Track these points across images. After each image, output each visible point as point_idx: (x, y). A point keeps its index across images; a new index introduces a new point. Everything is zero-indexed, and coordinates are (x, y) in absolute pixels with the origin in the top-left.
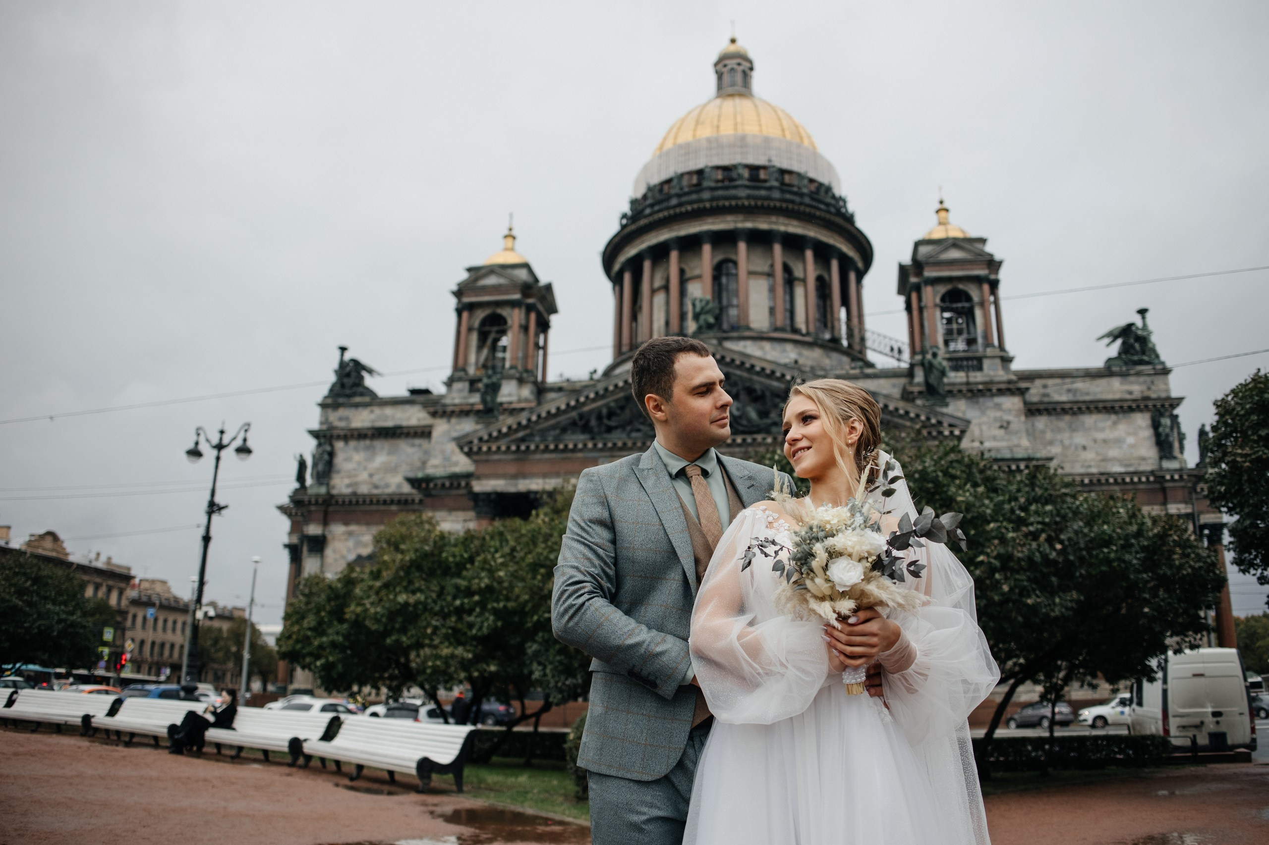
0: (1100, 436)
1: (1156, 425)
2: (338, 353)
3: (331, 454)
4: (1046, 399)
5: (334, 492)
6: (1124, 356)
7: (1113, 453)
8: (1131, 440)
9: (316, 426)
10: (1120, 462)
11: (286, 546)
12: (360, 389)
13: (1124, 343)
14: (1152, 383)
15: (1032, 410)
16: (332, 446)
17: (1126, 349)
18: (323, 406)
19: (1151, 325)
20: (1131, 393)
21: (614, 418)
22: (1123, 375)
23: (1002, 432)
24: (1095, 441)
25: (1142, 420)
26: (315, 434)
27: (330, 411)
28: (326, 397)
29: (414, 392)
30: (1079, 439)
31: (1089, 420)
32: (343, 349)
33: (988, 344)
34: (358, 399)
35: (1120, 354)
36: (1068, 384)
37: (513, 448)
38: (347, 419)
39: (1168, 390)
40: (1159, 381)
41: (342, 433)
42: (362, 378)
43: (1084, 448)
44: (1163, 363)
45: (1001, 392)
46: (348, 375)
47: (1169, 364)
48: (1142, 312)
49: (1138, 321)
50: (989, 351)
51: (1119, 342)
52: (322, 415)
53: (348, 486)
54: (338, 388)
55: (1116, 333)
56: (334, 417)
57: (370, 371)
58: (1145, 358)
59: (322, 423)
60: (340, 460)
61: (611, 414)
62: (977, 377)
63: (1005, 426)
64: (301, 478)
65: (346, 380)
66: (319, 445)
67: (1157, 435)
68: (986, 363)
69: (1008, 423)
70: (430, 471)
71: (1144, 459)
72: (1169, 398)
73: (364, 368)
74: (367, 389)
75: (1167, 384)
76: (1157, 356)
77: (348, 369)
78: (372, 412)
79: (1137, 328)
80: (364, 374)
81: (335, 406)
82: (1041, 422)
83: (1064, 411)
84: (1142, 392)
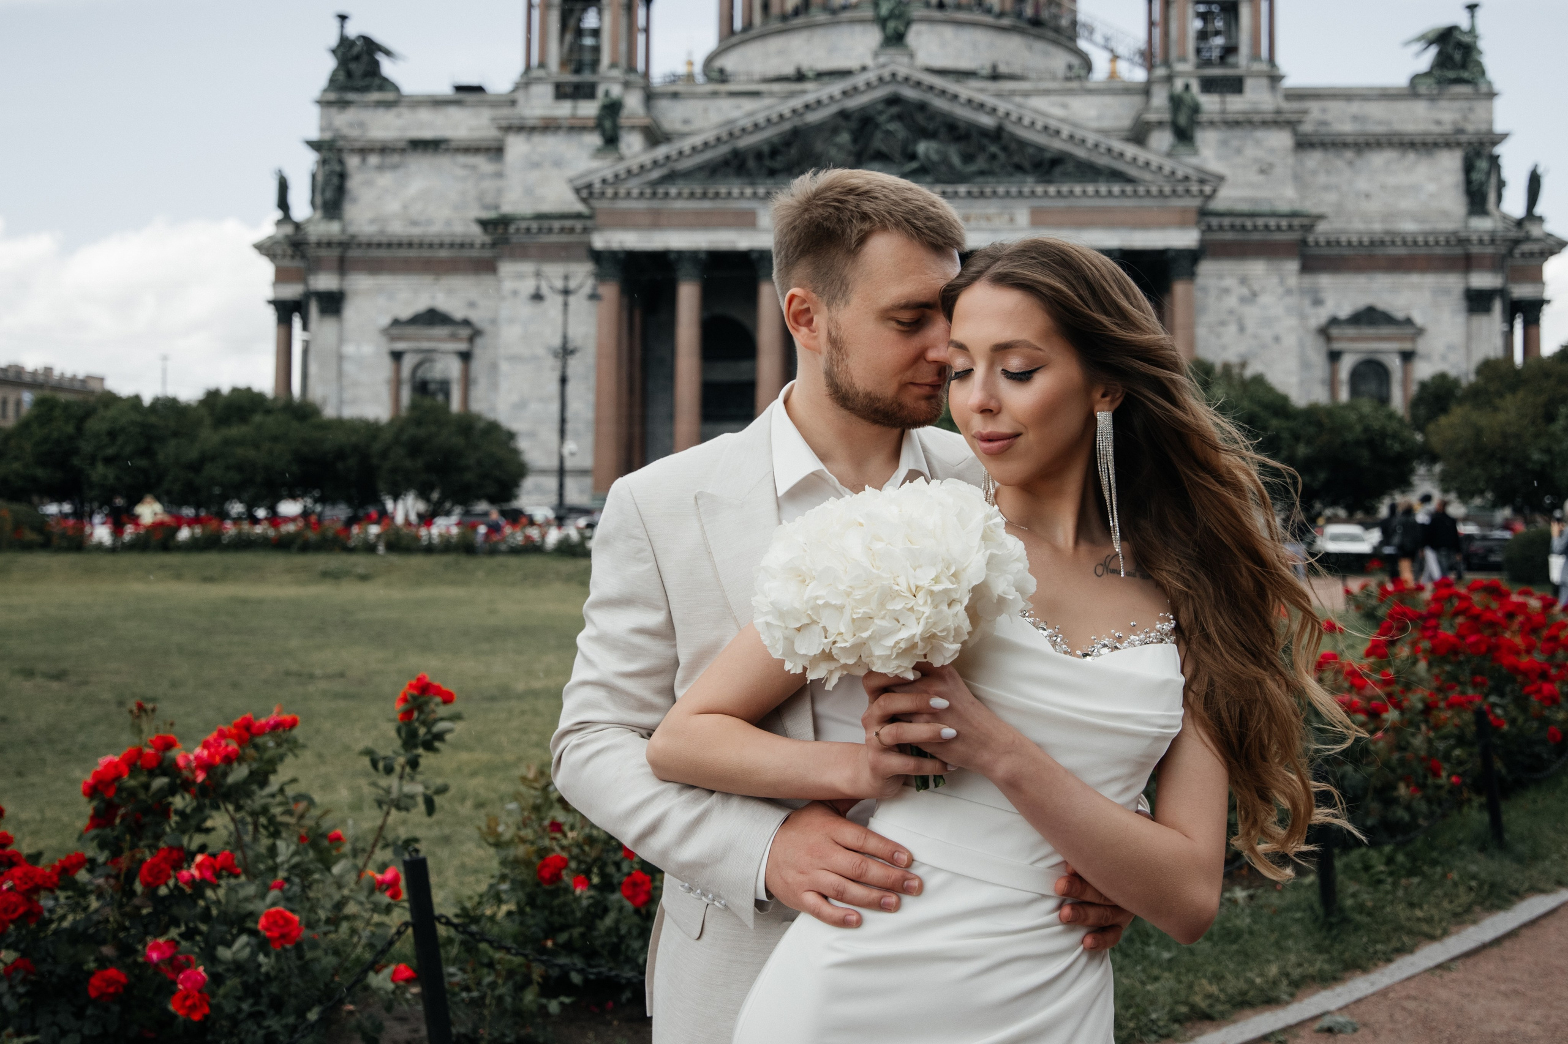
0: (1392, 180)
1: (1469, 168)
2: (336, 23)
3: (342, 176)
4: (1323, 129)
5: (353, 229)
6: (1437, 73)
7: (1406, 204)
8: (1432, 187)
9: (315, 135)
10: (1414, 217)
11: (270, 302)
12: (377, 81)
13: (1440, 53)
14: (1471, 109)
15: (1304, 144)
16: (341, 162)
17: (1443, 62)
18: (323, 103)
19: (1481, 28)
20: (1438, 123)
21: (779, 158)
22: (1432, 99)
23: (1261, 178)
24: (1383, 187)
25: (1450, 163)
26: (315, 145)
27: (333, 111)
28: (325, 91)
29: (460, 89)
30: (1362, 183)
31: (1378, 159)
32: (343, 18)
33: (1255, 56)
34: (375, 96)
35: (1432, 68)
36: (1355, 107)
37: (648, 191)
38: (361, 125)
39: (1490, 122)
40: (1480, 106)
41: (358, 145)
42: (376, 64)
43: (1367, 196)
44: (1489, 84)
45: (1265, 124)
46: (357, 58)
47: (1497, 86)
48: (1472, 8)
49: (1464, 22)
50: (1256, 67)
51: (1433, 51)
52: (322, 117)
53: (372, 221)
54: (342, 76)
55: (1431, 36)
56: (345, 121)
57: (388, 53)
58: (1466, 75)
59: (322, 129)
60: (354, 183)
61: (774, 152)
62: (1236, 104)
63: (1265, 170)
64: (283, 203)
65: (353, 66)
66: (324, 162)
67: (1468, 182)
68: (1249, 84)
69: (1271, 166)
70: (507, 208)
71: (1445, 214)
72: (1490, 132)
73: (379, 48)
74: (385, 80)
75: (1490, 112)
76: (1483, 73)
77: (356, 50)
78: (399, 116)
79: (1462, 32)
80: (381, 58)
81: (343, 104)
82: (1314, 159)
83: (1345, 145)
84: (1454, 123)
